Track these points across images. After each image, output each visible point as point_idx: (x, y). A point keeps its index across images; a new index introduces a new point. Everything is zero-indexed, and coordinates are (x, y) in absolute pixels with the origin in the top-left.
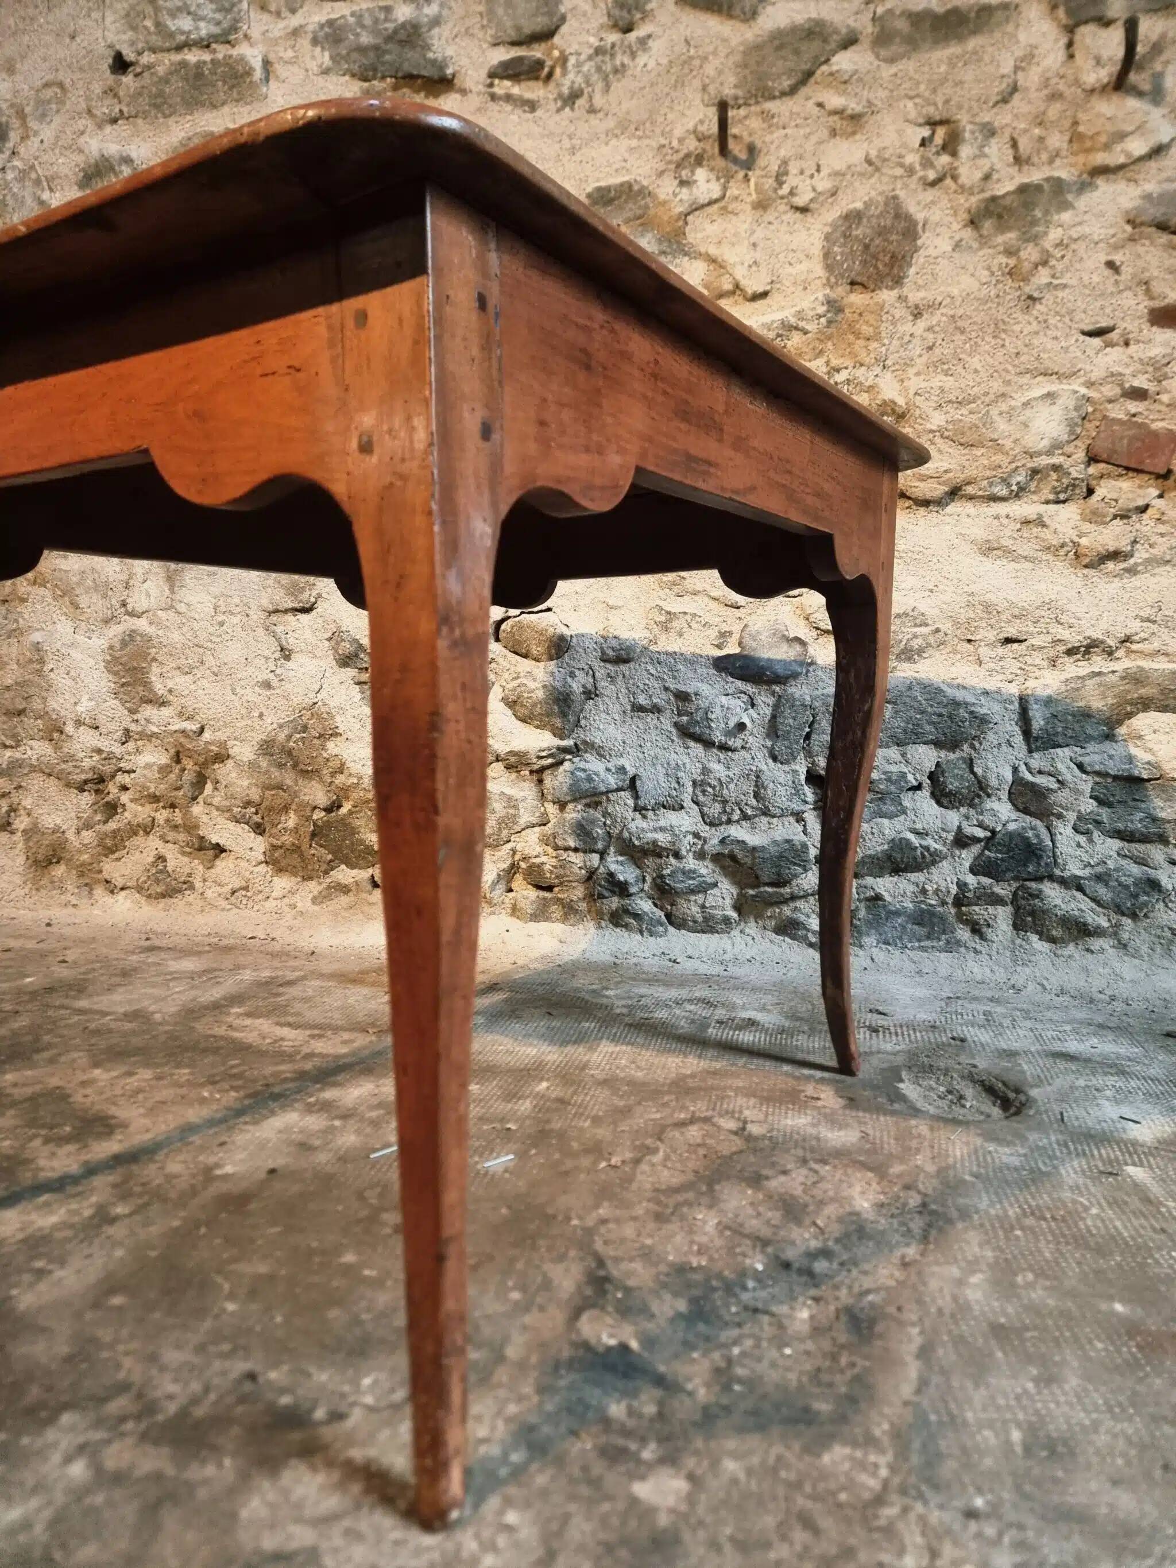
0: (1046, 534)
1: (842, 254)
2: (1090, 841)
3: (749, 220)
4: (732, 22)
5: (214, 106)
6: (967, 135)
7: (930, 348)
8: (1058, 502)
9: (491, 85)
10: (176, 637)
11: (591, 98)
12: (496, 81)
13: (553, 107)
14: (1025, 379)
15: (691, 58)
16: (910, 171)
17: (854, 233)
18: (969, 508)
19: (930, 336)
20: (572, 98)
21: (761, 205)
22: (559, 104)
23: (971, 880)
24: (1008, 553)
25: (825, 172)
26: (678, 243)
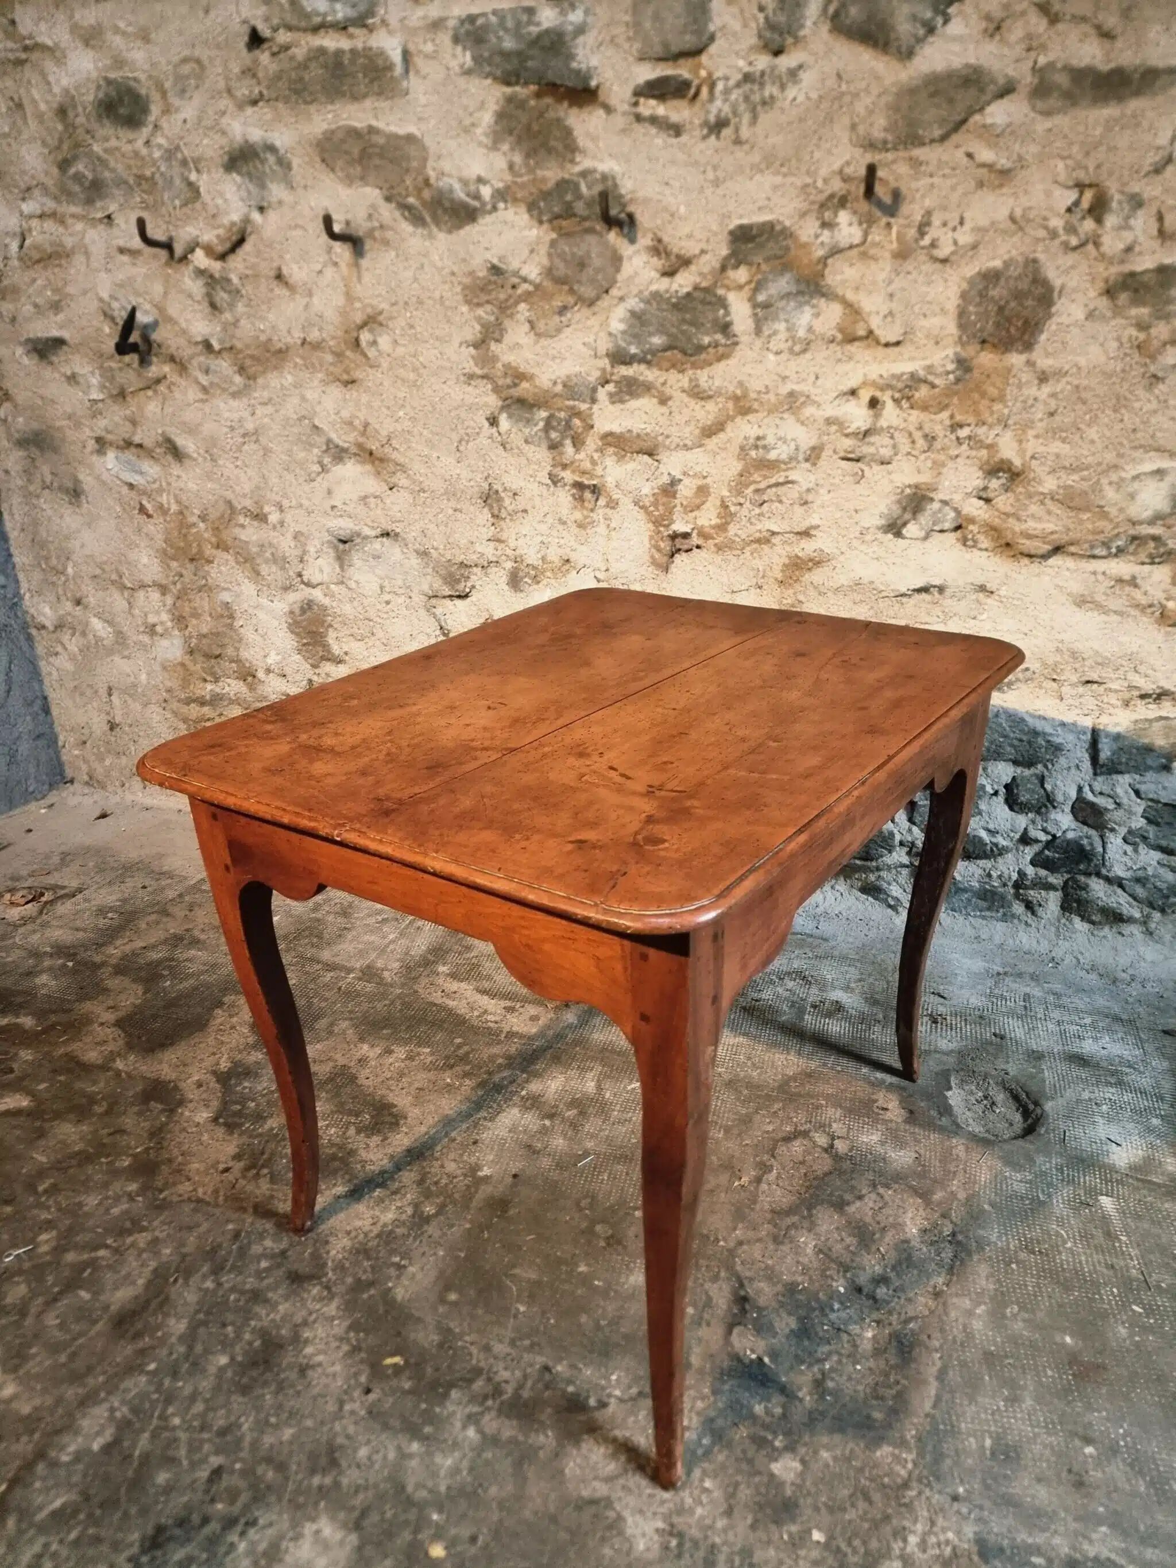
0: (1138, 595)
1: (976, 314)
2: (1136, 851)
3: (888, 268)
4: (886, 58)
5: (355, 98)
6: (1114, 205)
7: (1052, 414)
8: (1152, 563)
9: (636, 104)
10: (347, 609)
11: (737, 130)
12: (642, 100)
13: (697, 133)
14: (1138, 454)
15: (843, 94)
16: (1053, 234)
17: (991, 293)
18: (1070, 563)
19: (1053, 403)
20: (718, 126)
21: (902, 255)
22: (705, 131)
23: (1030, 871)
24: (1099, 607)
25: (967, 226)
26: (817, 285)
